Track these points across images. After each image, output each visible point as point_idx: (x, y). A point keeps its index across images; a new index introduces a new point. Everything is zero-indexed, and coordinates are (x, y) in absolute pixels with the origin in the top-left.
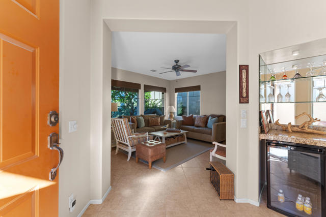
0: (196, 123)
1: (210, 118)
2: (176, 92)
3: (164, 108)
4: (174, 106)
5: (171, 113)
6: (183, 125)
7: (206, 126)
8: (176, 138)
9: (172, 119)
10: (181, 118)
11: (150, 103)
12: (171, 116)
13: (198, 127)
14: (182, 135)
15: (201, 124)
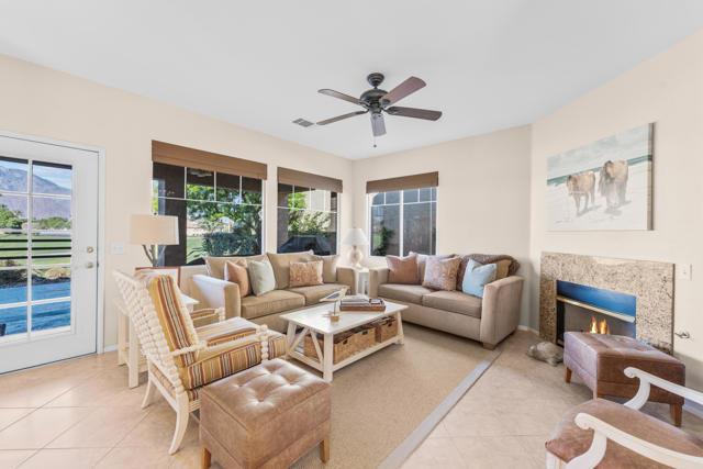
0: (427, 278)
1: (471, 264)
2: (368, 191)
3: (335, 233)
4: (364, 230)
5: (355, 247)
6: (388, 283)
7: (458, 288)
8: (372, 332)
9: (358, 265)
10: (382, 263)
11: (303, 221)
12: (355, 257)
13: (434, 289)
14: (390, 320)
15: (441, 281)
